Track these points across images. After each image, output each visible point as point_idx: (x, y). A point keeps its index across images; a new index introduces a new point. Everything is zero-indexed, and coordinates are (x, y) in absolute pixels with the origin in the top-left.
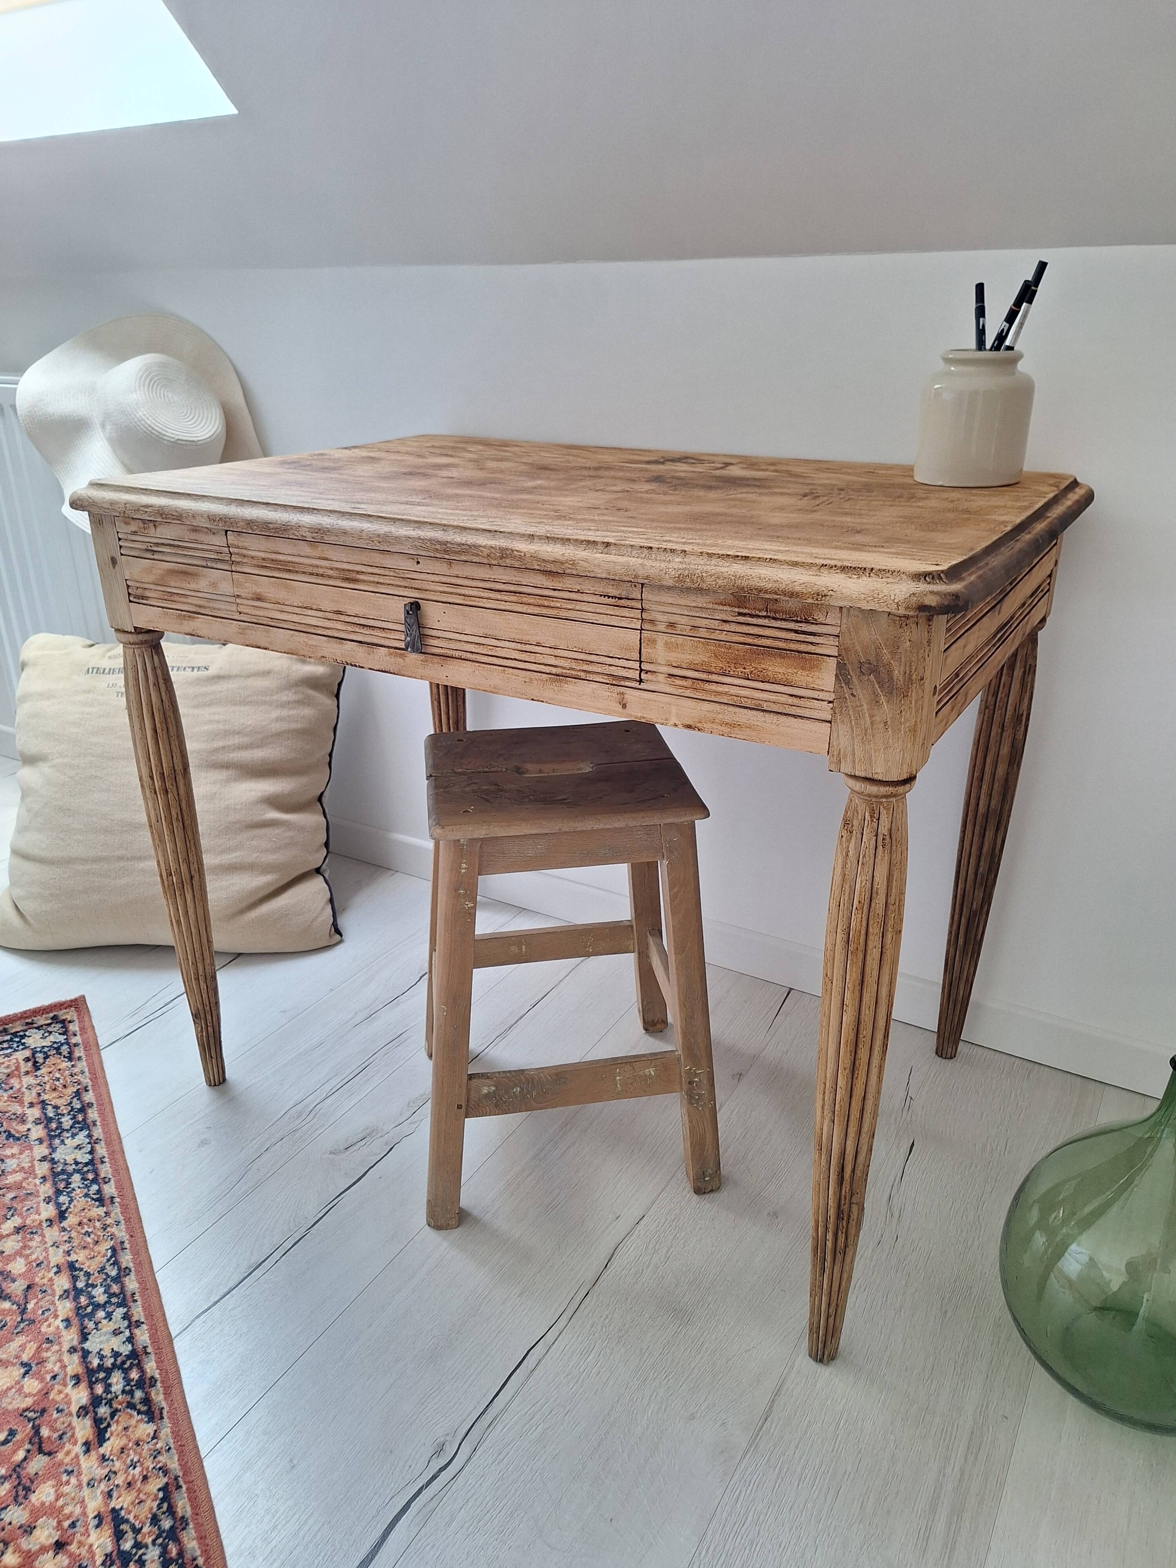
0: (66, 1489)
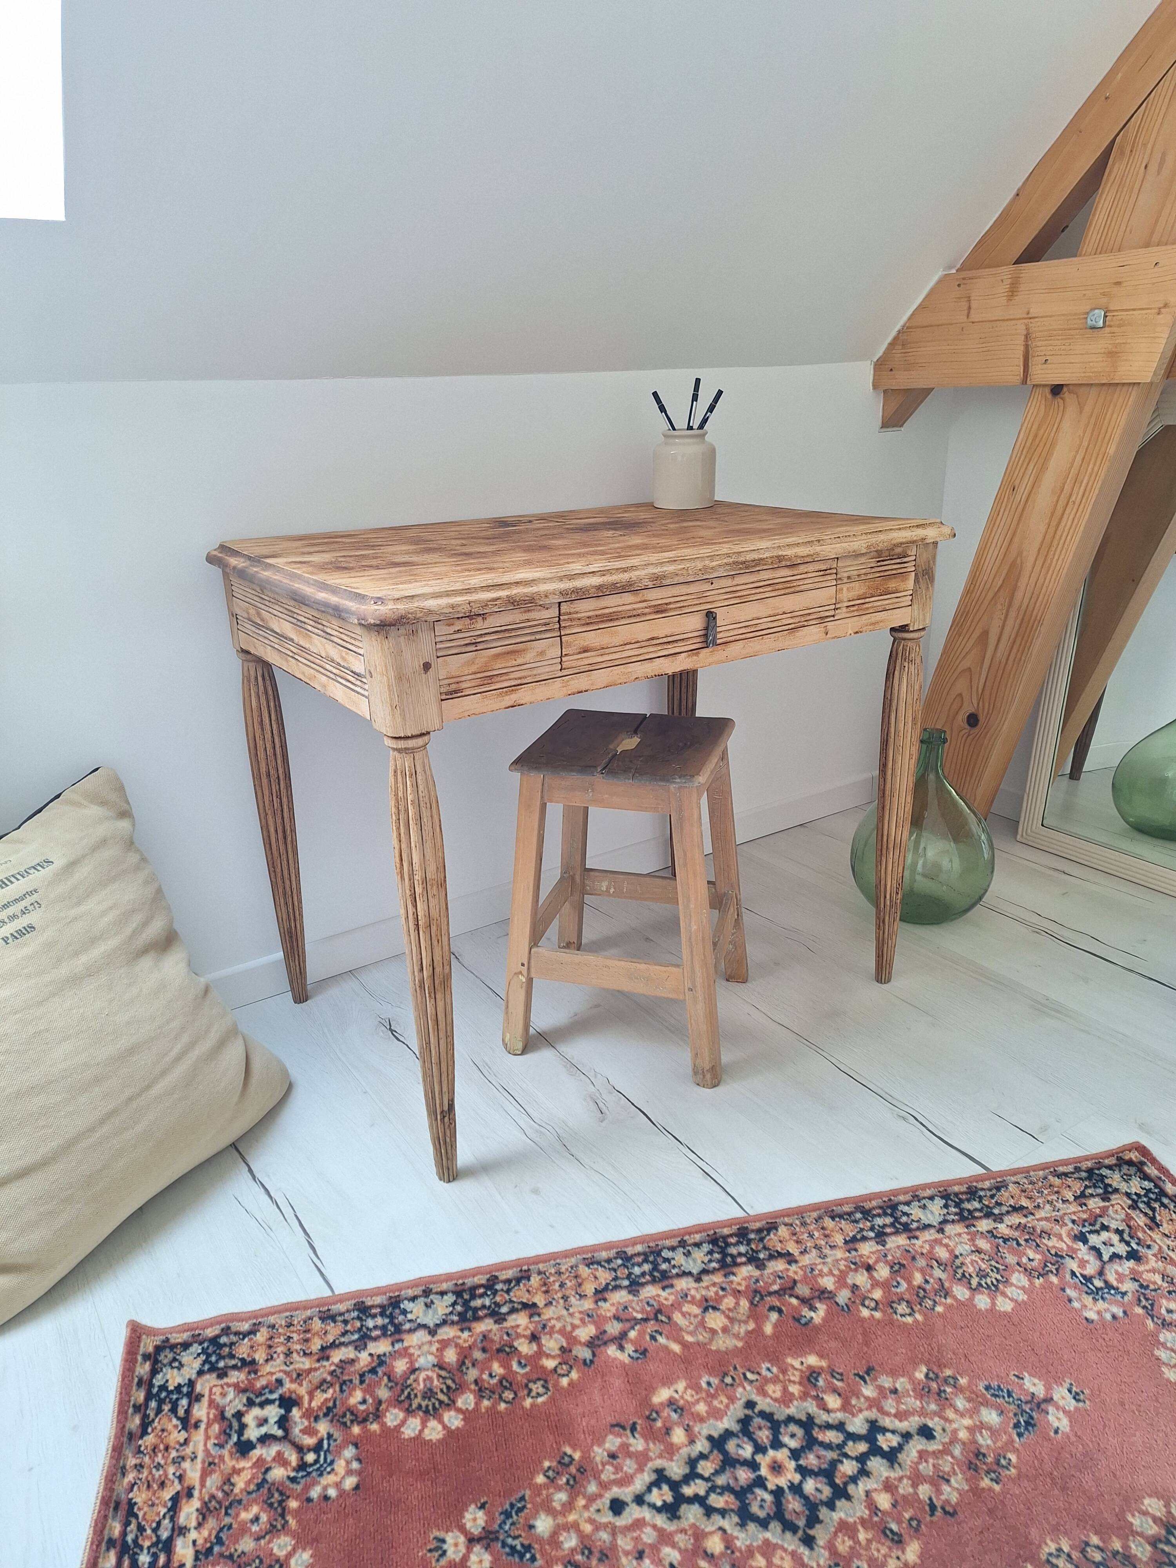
0: (826, 1270)
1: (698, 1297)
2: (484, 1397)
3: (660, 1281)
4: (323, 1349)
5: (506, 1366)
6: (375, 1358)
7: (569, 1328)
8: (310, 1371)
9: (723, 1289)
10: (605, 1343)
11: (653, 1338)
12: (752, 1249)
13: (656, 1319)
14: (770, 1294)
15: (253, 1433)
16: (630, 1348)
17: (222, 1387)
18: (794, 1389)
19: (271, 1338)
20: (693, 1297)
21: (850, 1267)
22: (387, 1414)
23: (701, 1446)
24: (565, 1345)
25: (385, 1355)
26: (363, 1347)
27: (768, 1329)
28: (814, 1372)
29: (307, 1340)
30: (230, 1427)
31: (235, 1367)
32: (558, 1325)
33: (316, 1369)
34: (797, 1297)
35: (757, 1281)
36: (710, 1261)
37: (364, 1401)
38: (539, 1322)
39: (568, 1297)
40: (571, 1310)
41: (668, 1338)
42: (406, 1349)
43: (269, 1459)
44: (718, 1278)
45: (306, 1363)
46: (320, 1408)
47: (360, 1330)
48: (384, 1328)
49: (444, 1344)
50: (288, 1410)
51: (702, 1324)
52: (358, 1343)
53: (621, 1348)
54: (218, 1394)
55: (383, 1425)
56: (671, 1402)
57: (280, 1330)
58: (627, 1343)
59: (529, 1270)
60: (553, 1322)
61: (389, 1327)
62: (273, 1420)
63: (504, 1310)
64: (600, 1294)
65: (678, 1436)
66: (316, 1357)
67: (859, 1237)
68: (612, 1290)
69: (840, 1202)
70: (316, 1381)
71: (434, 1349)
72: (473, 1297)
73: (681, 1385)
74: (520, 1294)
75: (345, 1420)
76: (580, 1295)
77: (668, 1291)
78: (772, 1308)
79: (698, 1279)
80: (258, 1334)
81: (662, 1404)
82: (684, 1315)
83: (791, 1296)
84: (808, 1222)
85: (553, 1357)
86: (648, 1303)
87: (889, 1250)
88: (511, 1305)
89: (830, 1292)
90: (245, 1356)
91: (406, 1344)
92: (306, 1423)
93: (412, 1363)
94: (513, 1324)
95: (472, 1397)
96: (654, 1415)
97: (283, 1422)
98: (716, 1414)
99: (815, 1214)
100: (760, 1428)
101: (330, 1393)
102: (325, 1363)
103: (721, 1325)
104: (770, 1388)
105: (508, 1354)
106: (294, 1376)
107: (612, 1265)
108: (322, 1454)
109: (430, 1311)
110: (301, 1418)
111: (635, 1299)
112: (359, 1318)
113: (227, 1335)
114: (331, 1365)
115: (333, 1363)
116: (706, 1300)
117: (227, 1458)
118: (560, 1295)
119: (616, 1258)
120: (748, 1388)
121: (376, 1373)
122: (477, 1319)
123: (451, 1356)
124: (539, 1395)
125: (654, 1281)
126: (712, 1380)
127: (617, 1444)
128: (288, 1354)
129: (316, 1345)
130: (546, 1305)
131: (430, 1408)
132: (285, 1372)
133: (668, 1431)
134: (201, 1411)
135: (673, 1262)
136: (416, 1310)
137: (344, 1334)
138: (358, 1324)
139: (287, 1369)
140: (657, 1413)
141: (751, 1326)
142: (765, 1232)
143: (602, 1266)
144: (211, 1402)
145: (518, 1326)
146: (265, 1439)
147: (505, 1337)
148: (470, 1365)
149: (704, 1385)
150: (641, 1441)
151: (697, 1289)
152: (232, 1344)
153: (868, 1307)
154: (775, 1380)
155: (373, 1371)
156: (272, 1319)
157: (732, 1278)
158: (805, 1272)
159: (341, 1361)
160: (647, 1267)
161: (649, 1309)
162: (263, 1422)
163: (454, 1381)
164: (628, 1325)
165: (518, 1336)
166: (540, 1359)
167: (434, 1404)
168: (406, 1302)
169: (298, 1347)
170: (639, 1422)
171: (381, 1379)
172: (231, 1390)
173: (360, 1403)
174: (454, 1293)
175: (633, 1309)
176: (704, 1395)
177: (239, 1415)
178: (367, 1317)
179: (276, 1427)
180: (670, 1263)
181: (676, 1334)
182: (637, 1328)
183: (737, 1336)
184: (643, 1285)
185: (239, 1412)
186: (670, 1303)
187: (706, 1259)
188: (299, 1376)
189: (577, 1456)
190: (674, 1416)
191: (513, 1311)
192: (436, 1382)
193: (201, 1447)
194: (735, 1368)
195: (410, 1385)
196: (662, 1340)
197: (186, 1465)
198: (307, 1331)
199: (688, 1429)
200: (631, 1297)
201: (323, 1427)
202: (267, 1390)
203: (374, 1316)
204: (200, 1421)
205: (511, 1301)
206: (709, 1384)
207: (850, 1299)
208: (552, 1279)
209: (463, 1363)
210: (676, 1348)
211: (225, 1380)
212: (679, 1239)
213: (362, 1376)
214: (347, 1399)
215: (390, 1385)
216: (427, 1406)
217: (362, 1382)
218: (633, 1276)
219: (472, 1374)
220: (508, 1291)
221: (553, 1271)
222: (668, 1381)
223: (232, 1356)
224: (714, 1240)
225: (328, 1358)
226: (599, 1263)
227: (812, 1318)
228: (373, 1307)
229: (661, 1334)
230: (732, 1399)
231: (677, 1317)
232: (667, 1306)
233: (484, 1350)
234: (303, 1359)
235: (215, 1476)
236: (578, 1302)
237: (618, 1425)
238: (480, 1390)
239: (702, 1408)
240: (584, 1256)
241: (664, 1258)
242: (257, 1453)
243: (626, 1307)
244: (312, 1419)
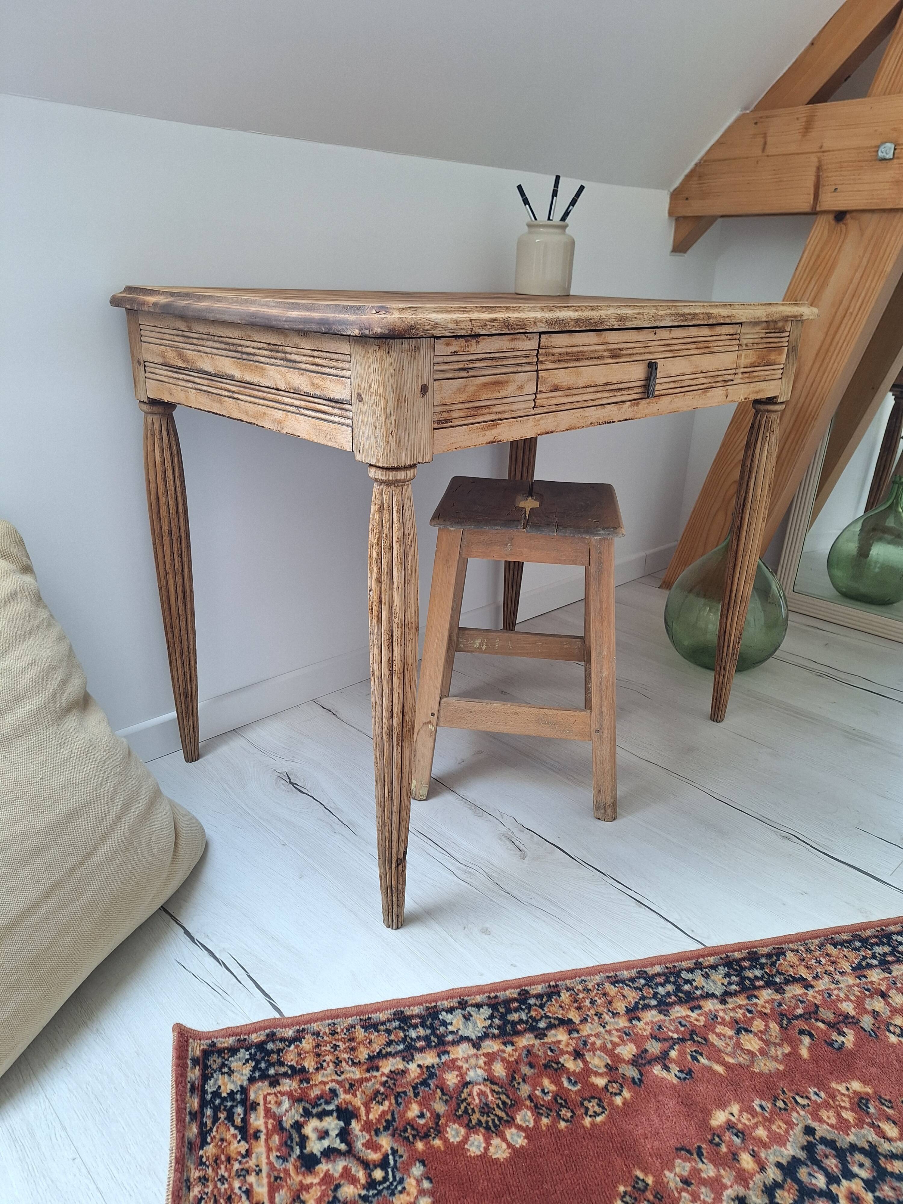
0: (842, 995)
1: (727, 1018)
2: (542, 1114)
3: (686, 1002)
4: (370, 1058)
5: (557, 1082)
6: (425, 1070)
7: (609, 1046)
8: (362, 1081)
9: (750, 1012)
10: (649, 1062)
11: (694, 1058)
12: (766, 973)
13: (692, 1039)
14: (797, 1017)
15: (315, 1147)
16: (675, 1069)
17: (276, 1096)
18: (848, 1115)
19: (318, 1046)
20: (723, 1019)
21: (865, 994)
22: (448, 1129)
23: (773, 1174)
24: (610, 1063)
25: (433, 1066)
26: (410, 1058)
27: (804, 1053)
28: (863, 1098)
29: (353, 1049)
30: (291, 1138)
31: (285, 1075)
32: (599, 1043)
33: (367, 1080)
34: (823, 1022)
35: (780, 1004)
36: (730, 984)
37: (422, 1116)
38: (579, 1038)
39: (601, 1014)
40: (608, 1028)
41: (709, 1059)
42: (454, 1061)
43: (337, 1175)
44: (742, 1000)
45: (356, 1073)
46: (379, 1121)
47: (404, 1040)
48: (427, 1038)
49: (491, 1058)
50: (348, 1123)
51: (738, 1045)
52: (405, 1054)
53: (667, 1068)
54: (273, 1102)
55: (446, 1141)
56: (730, 1126)
57: (325, 1038)
58: (671, 1062)
59: (557, 986)
60: (593, 1039)
61: (432, 1038)
62: (333, 1133)
63: (542, 1025)
64: (633, 1013)
65: (747, 1161)
66: (365, 1067)
67: (864, 964)
68: (642, 1009)
69: (838, 931)
70: (369, 1092)
71: (481, 1062)
72: (509, 1011)
73: (735, 1108)
74: (553, 1009)
75: (407, 1134)
76: (612, 1013)
77: (697, 1012)
78: (802, 1032)
79: (723, 1002)
80: (304, 1041)
81: (720, 1126)
82: (719, 1035)
83: (817, 1020)
84: (812, 948)
85: (601, 1075)
86: (680, 1023)
87: (896, 977)
88: (547, 1021)
89: (853, 1017)
90: (294, 1063)
91: (452, 1056)
92: (368, 1137)
93: (462, 1076)
94: (554, 1040)
95: (529, 1113)
96: (717, 1139)
97: (344, 1135)
98: (780, 1140)
99: (817, 942)
100: (827, 1157)
101: (386, 1106)
102: (375, 1073)
103: (757, 1047)
104: (824, 1114)
105: (556, 1070)
106: (347, 1086)
107: (636, 985)
108: (390, 1170)
109: (470, 1024)
110: (361, 1131)
111: (667, 1018)
112: (400, 1028)
113: (273, 1041)
114: (382, 1075)
115: (383, 1074)
116: (737, 1022)
117: (292, 1173)
118: (592, 1012)
119: (638, 978)
120: (802, 1113)
121: (428, 1086)
122: (518, 1033)
123: (499, 1070)
124: (596, 1114)
125: (680, 1002)
126: (764, 1103)
127: (687, 1169)
128: (337, 1063)
129: (363, 1054)
130: (581, 1021)
131: (490, 1124)
132: (338, 1082)
133: (735, 1157)
134: (258, 1121)
135: (694, 984)
136: (455, 1021)
137: (390, 1043)
138: (402, 1034)
139: (339, 1078)
140: (718, 1136)
141: (787, 1049)
142: (775, 958)
143: (627, 985)
144: (267, 1111)
145: (559, 1042)
146: (329, 1153)
147: (549, 1053)
148: (521, 1080)
149: (758, 1109)
150: (711, 1166)
151: (724, 1010)
152: (279, 1051)
153: (894, 1033)
154: (826, 1105)
155: (425, 1083)
156: (315, 1026)
157: (755, 1000)
158: (823, 997)
159: (391, 1071)
160: (670, 988)
161: (682, 1029)
162: (324, 1135)
163: (508, 1097)
164: (667, 1044)
165: (562, 1052)
166: (589, 1077)
167: (493, 1120)
168: (444, 1013)
169: (346, 1056)
170: (704, 1146)
171: (434, 1092)
172: (285, 1098)
173: (418, 1117)
174: (489, 1006)
175: (667, 1028)
176: (760, 1119)
177: (298, 1126)
178: (409, 1027)
179: (338, 1140)
180: (691, 984)
181: (716, 1055)
182: (676, 1047)
183: (775, 1059)
184: (671, 1005)
185: (297, 1122)
186: (702, 1024)
187: (726, 982)
188: (352, 1086)
189: (650, 1180)
190: (737, 1141)
191: (551, 1026)
192: (490, 1098)
193: (264, 1160)
194: (784, 1092)
195: (466, 1099)
196: (703, 1061)
197: (252, 1179)
198: (352, 1039)
199: (754, 1155)
200: (662, 1017)
201: (386, 1142)
202: (322, 1101)
203: (415, 1027)
204: (259, 1131)
205: (547, 1017)
206: (762, 1107)
207: (874, 1024)
208: (581, 996)
209: (514, 1078)
210: (719, 1069)
211: (278, 1088)
212: (694, 961)
213: (415, 1088)
214: (405, 1112)
215: (444, 1098)
216: (487, 1122)
217: (416, 1095)
218: (659, 996)
219: (525, 1090)
220: (542, 1006)
221: (580, 987)
222: (722, 1105)
223: (281, 1064)
224: (729, 963)
225: (377, 1069)
226: (623, 982)
227: (843, 1042)
228: (412, 1017)
229: (701, 1054)
230: (790, 1125)
231: (713, 1038)
232: (700, 1027)
233: (531, 1065)
234: (353, 1069)
235: (283, 1192)
236: (613, 1020)
237: (682, 1149)
238: (536, 1106)
239: (761, 1133)
240: (607, 974)
241: (684, 979)
242: (323, 1167)
243: (660, 1027)
244: (373, 1133)
